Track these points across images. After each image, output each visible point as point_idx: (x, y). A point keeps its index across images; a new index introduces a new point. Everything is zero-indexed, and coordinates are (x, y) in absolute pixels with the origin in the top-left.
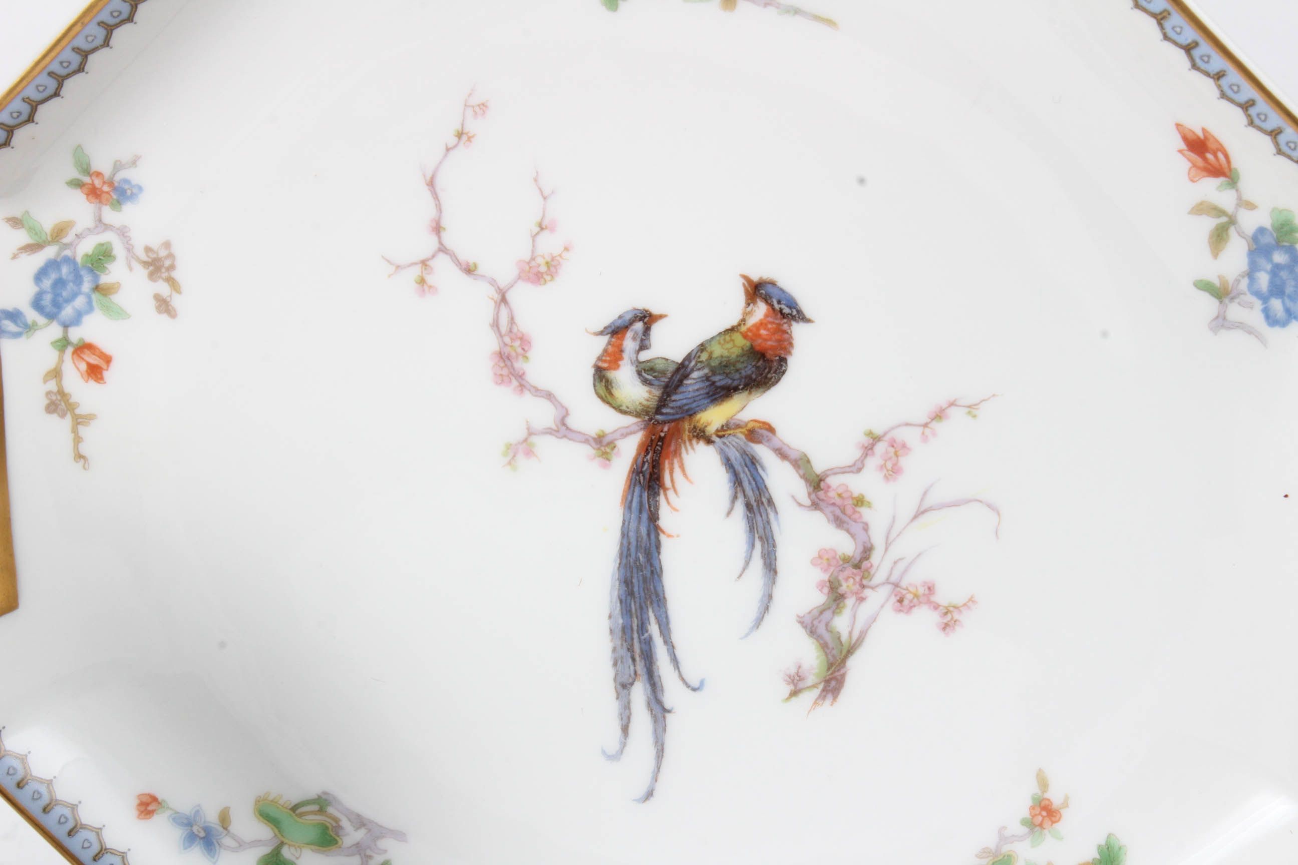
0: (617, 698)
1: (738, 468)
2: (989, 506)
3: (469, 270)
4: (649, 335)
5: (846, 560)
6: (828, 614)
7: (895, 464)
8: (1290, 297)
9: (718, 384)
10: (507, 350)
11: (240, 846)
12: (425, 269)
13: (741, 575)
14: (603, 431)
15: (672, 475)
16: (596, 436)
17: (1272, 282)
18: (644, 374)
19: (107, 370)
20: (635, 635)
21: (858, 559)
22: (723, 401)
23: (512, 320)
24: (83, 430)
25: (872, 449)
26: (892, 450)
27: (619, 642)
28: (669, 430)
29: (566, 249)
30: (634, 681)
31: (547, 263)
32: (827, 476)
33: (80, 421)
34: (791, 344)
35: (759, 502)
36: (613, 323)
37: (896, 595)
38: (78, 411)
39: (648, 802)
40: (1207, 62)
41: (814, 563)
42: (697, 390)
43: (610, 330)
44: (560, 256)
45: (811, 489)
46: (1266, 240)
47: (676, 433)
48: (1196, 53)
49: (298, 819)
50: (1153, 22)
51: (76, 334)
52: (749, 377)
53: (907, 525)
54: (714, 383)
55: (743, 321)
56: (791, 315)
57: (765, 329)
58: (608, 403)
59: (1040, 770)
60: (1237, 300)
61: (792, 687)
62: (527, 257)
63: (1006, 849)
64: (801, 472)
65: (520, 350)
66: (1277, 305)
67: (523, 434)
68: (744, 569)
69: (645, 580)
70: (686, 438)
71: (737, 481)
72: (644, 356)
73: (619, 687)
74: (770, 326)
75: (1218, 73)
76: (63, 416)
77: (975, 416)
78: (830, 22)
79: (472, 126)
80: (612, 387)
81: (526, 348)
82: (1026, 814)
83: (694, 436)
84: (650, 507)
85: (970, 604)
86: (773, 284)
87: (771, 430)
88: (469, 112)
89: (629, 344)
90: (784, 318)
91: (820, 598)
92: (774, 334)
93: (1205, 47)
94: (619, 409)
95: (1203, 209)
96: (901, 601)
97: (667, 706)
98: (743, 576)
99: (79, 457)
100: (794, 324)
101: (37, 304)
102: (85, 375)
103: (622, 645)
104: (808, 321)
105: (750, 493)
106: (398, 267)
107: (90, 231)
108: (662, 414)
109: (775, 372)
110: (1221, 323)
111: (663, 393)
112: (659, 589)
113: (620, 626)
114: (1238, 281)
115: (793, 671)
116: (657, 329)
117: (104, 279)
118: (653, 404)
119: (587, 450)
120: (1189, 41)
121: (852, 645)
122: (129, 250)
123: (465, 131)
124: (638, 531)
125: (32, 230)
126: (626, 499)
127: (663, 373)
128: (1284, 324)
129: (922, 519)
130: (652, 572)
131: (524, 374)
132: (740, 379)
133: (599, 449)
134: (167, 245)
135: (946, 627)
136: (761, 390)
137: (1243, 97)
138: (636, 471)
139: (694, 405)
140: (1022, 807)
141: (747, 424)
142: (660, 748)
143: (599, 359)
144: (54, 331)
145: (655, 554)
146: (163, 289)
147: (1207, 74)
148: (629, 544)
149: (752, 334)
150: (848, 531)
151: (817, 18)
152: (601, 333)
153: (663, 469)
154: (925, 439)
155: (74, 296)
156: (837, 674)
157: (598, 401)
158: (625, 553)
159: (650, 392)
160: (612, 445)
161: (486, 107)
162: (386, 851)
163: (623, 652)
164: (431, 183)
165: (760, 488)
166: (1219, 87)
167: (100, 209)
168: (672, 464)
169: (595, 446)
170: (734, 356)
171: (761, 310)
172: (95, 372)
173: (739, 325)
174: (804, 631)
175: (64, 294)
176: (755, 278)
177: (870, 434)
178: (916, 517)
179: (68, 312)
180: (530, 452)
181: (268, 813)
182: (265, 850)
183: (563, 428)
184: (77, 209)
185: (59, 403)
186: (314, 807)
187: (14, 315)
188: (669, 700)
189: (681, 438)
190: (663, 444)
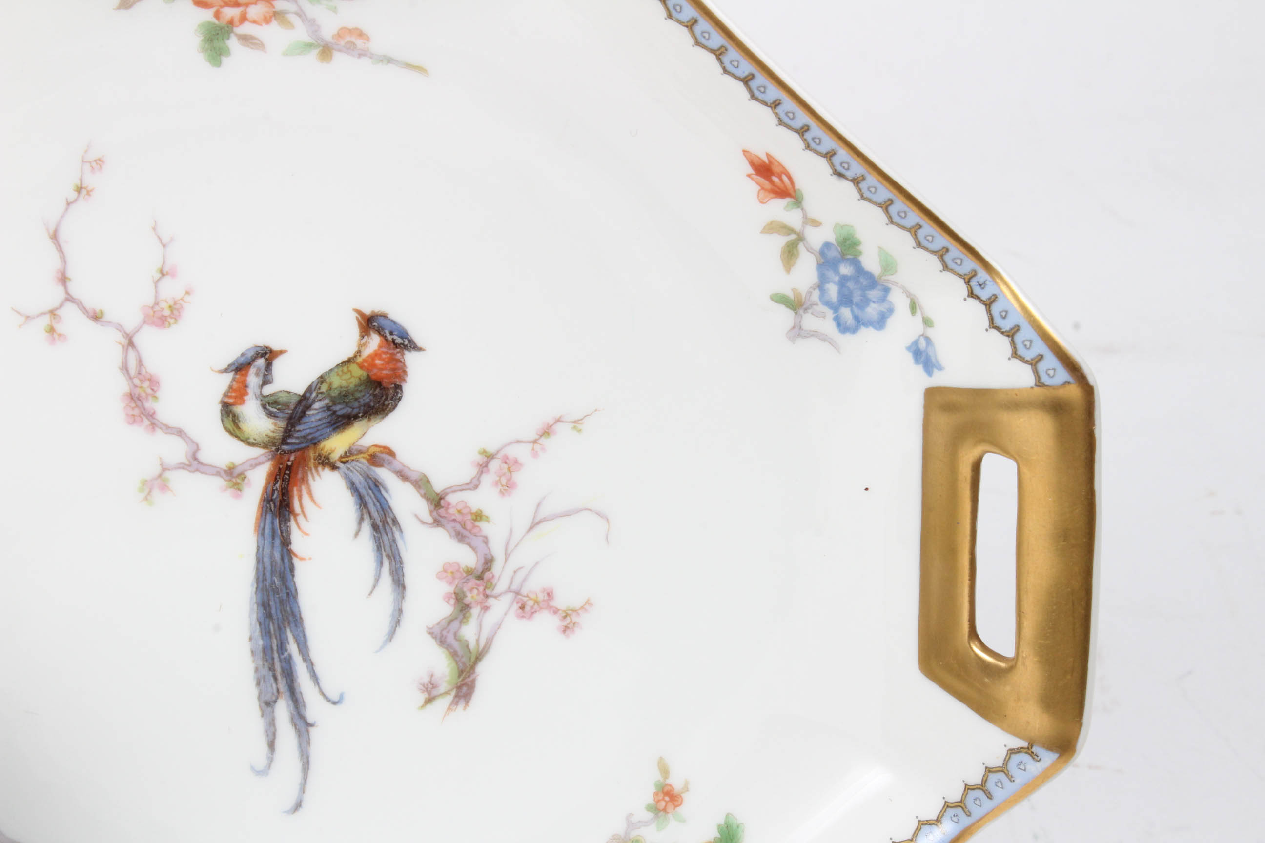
0: (262, 716)
1: (363, 491)
2: (598, 514)
3: (96, 317)
4: (271, 370)
5: (469, 572)
6: (456, 624)
7: (509, 480)
8: (857, 305)
9: (340, 413)
10: (137, 391)
12: (54, 318)
13: (371, 592)
14: (233, 463)
15: (301, 502)
16: (226, 468)
17: (841, 293)
18: (268, 407)
20: (276, 655)
21: (480, 570)
22: (344, 429)
23: (140, 363)
25: (486, 466)
26: (505, 466)
27: (260, 662)
28: (295, 459)
29: (188, 293)
30: (277, 698)
31: (170, 307)
32: (447, 494)
34: (405, 372)
35: (385, 522)
36: (236, 361)
37: (518, 603)
39: (297, 813)
40: (764, 92)
41: (439, 576)
42: (320, 420)
43: (234, 367)
44: (182, 299)
45: (433, 507)
46: (832, 254)
47: (302, 461)
48: (753, 84)
50: (713, 57)
52: (367, 405)
53: (525, 535)
54: (335, 412)
55: (359, 352)
56: (403, 344)
57: (380, 359)
58: (236, 436)
59: (661, 758)
60: (810, 311)
61: (426, 695)
62: (150, 301)
63: (634, 834)
64: (422, 492)
65: (149, 391)
66: (846, 313)
67: (157, 470)
68: (374, 587)
69: (281, 602)
70: (312, 466)
71: (362, 504)
72: (268, 390)
73: (263, 705)
74: (384, 356)
75: (775, 102)
77: (579, 431)
78: (420, 69)
79: (90, 181)
80: (239, 421)
81: (155, 389)
82: (650, 800)
83: (319, 463)
84: (282, 532)
85: (587, 607)
86: (385, 316)
87: (391, 453)
88: (87, 167)
89: (253, 379)
90: (397, 347)
91: (447, 609)
92: (388, 363)
93: (761, 79)
94: (247, 441)
95: (774, 228)
96: (522, 608)
97: (310, 720)
98: (374, 592)
100: (406, 352)
103: (264, 665)
104: (420, 349)
105: (375, 514)
106: (28, 317)
108: (288, 444)
109: (391, 399)
110: (797, 332)
111: (287, 425)
112: (296, 610)
113: (261, 647)
114: (810, 293)
115: (426, 680)
116: (278, 365)
118: (279, 435)
119: (219, 482)
120: (746, 73)
121: (481, 648)
123: (84, 186)
124: (272, 556)
126: (259, 526)
127: (286, 405)
128: (854, 330)
129: (538, 529)
130: (288, 594)
131: (154, 413)
132: (359, 407)
133: (230, 480)
135: (566, 630)
136: (380, 416)
137: (798, 124)
138: (267, 500)
139: (318, 434)
140: (647, 795)
141: (368, 449)
142: (306, 760)
143: (226, 395)
145: (289, 576)
147: (765, 103)
148: (265, 568)
149: (368, 365)
150: (469, 545)
151: (409, 66)
152: (226, 371)
153: (293, 496)
154: (535, 454)
156: (468, 680)
157: (227, 435)
158: (261, 578)
159: (275, 424)
160: (242, 476)
161: (103, 162)
163: (265, 672)
164: (55, 237)
165: (385, 509)
166: (777, 115)
168: (300, 491)
169: (227, 478)
170: (352, 386)
171: (374, 341)
173: (355, 356)
174: (433, 641)
176: (367, 311)
177: (484, 452)
178: (531, 528)
180: (164, 487)
183: (195, 463)
188: (311, 714)
189: (307, 465)
190: (290, 473)
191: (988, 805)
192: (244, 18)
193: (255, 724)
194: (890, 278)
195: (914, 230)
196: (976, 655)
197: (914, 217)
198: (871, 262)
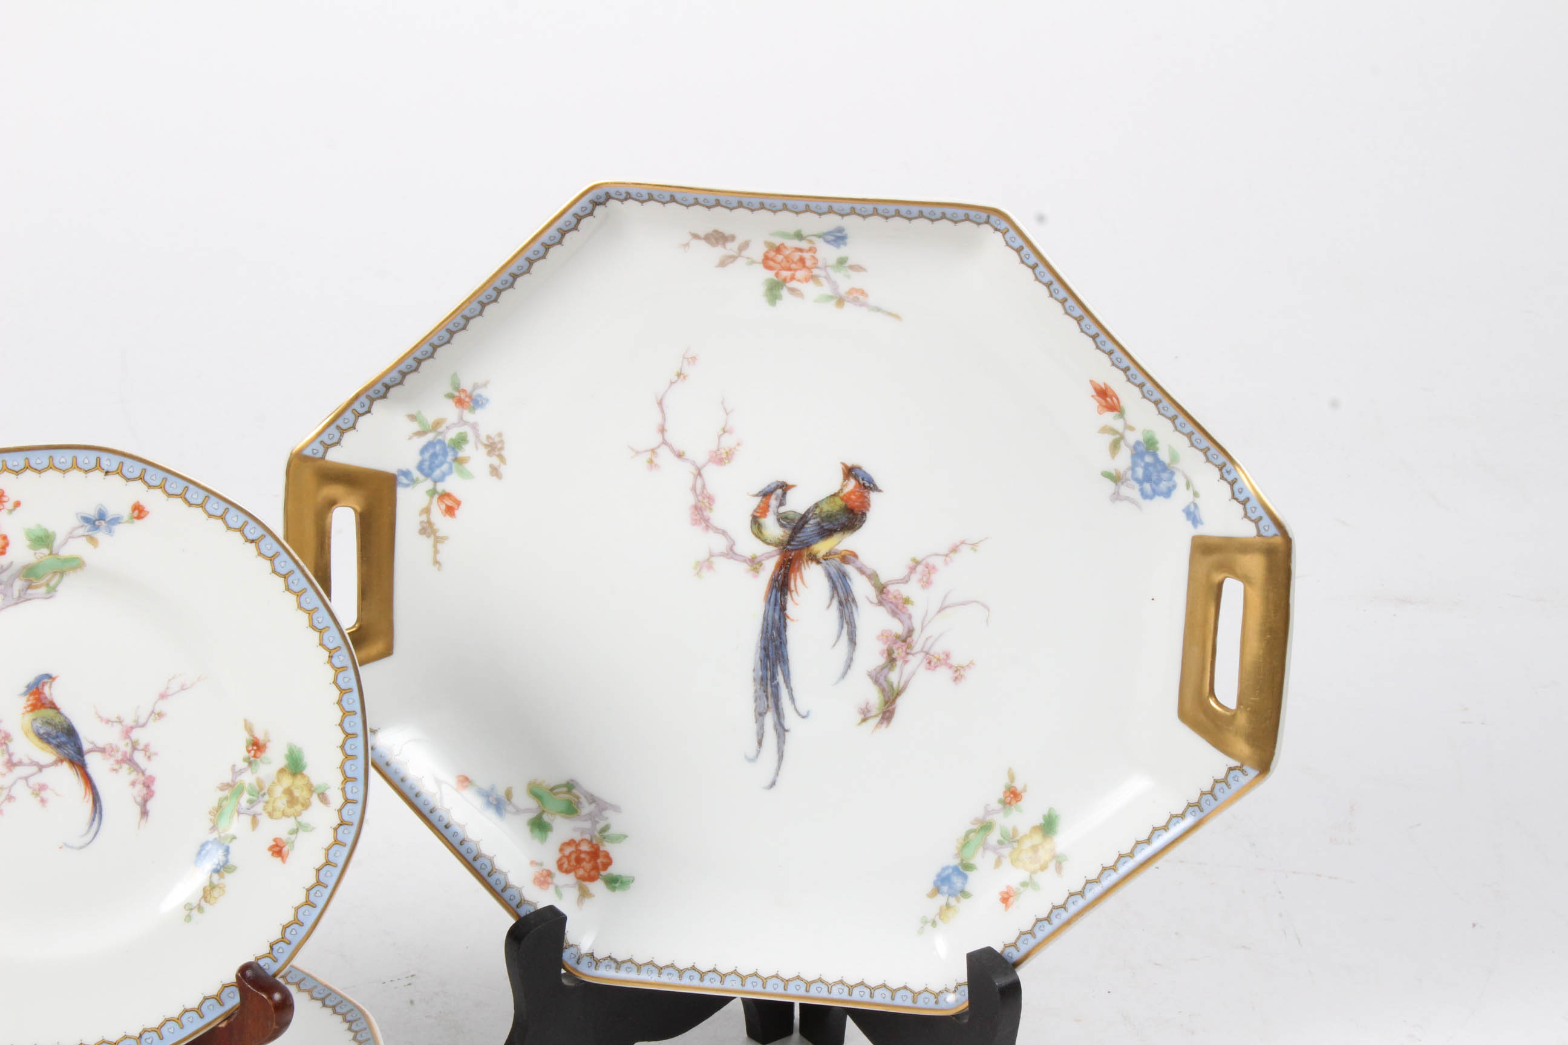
0: (756, 722)
1: (835, 579)
2: (983, 605)
3: (680, 455)
4: (785, 497)
5: (898, 637)
6: (886, 670)
7: (929, 578)
8: (1155, 482)
9: (826, 528)
10: (700, 504)
11: (517, 810)
12: (654, 454)
13: (834, 645)
14: (755, 555)
15: (796, 583)
16: (750, 558)
17: (1144, 473)
18: (781, 520)
19: (457, 509)
20: (769, 683)
21: (905, 635)
22: (828, 538)
23: (704, 486)
24: (440, 546)
25: (915, 569)
26: (927, 570)
27: (759, 687)
28: (795, 555)
29: (738, 444)
30: (767, 711)
31: (727, 452)
32: (888, 585)
33: (438, 540)
34: (869, 505)
35: (847, 600)
36: (764, 489)
37: (927, 659)
38: (438, 534)
39: (772, 790)
40: (1104, 345)
41: (878, 638)
42: (813, 531)
43: (762, 494)
44: (735, 448)
45: (878, 593)
46: (1141, 448)
47: (799, 557)
48: (1098, 340)
49: (553, 796)
50: (1075, 322)
51: (441, 487)
52: (844, 524)
53: (935, 616)
54: (822, 527)
55: (841, 490)
56: (869, 487)
57: (854, 495)
58: (759, 538)
59: (1010, 769)
60: (1125, 484)
61: (862, 717)
62: (714, 447)
63: (988, 819)
64: (873, 582)
65: (707, 504)
66: (1147, 487)
67: (707, 556)
68: (836, 642)
69: (776, 647)
70: (805, 560)
71: (834, 587)
72: (782, 510)
73: (757, 715)
74: (857, 493)
75: (1110, 352)
76: (428, 537)
77: (975, 550)
78: (897, 317)
79: (686, 370)
80: (762, 528)
81: (711, 503)
82: (1001, 796)
83: (809, 559)
84: (781, 602)
85: (971, 665)
86: (860, 468)
87: (855, 556)
88: (686, 362)
89: (773, 502)
90: (866, 489)
91: (881, 660)
92: (859, 498)
93: (1103, 337)
94: (765, 541)
95: (1106, 430)
96: (930, 663)
98: (836, 646)
99: (436, 562)
100: (871, 492)
101: (420, 468)
102: (444, 512)
103: (760, 688)
104: (880, 491)
105: (841, 595)
106: (637, 453)
107: (454, 425)
108: (790, 545)
109: (859, 521)
110: (1116, 497)
111: (792, 533)
112: (785, 654)
113: (760, 677)
114: (1126, 472)
115: (863, 706)
116: (790, 494)
117: (461, 454)
118: (786, 539)
119: (745, 566)
120: (1094, 333)
121: (900, 689)
122: (476, 436)
123: (683, 372)
124: (773, 617)
125: (422, 423)
126: (767, 596)
127: (792, 520)
128: (1151, 498)
129: (943, 613)
130: (781, 643)
131: (708, 519)
132: (838, 524)
133: (752, 566)
134: (500, 435)
135: (956, 679)
136: (851, 531)
137: (1123, 365)
138: (774, 580)
139: (810, 540)
140: (998, 792)
141: (841, 552)
142: (781, 754)
143: (755, 511)
144: (428, 484)
145: (783, 632)
146: (495, 461)
147: (1104, 351)
148: (768, 624)
149: (846, 498)
150: (899, 619)
151: (890, 314)
152: (757, 495)
153: (790, 579)
154: (946, 563)
155: (442, 464)
156: (890, 708)
157: (753, 536)
158: (765, 631)
159: (784, 532)
160: (760, 564)
161: (696, 359)
162: (607, 818)
163: (761, 693)
164: (660, 403)
165: (848, 592)
166: (1111, 359)
167: (462, 412)
168: (796, 576)
169: (750, 564)
170: (835, 511)
171: (852, 484)
172: (450, 511)
173: (839, 492)
174: (870, 681)
175: (437, 462)
176: (849, 464)
177: (914, 560)
178: (939, 611)
179: (437, 473)
180: (710, 567)
181: (535, 792)
182: (533, 815)
183: (731, 553)
184: (449, 412)
185: (427, 529)
186: (565, 789)
187: (406, 474)
188: (787, 724)
189: (802, 560)
190: (791, 563)
191: (1214, 804)
192: (793, 278)
194: (1175, 466)
195: (1189, 435)
196: (1212, 706)
197: (1190, 427)
198: (1164, 455)
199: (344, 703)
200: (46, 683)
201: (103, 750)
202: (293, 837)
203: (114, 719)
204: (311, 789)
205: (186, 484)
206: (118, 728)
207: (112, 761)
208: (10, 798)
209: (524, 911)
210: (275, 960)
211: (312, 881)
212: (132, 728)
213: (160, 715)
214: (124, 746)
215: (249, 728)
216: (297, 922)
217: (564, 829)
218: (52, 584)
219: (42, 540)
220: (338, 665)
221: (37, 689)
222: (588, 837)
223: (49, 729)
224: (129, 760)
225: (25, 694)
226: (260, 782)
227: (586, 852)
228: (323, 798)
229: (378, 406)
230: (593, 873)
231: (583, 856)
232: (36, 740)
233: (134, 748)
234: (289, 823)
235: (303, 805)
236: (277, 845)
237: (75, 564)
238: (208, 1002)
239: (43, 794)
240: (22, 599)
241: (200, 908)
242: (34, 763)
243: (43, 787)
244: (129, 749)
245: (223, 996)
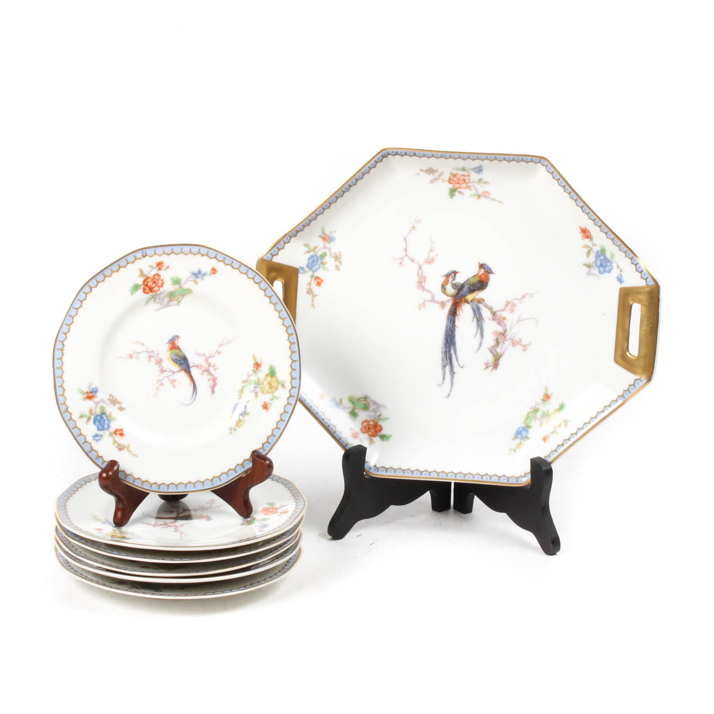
0: (442, 370)
1: (476, 310)
2: (535, 319)
4: (455, 277)
5: (500, 333)
6: (495, 347)
7: (513, 309)
8: (604, 267)
9: (472, 289)
10: (420, 280)
11: (344, 407)
12: (402, 260)
13: (474, 337)
14: (443, 301)
15: (459, 312)
16: (441, 302)
17: (600, 263)
18: (453, 286)
19: (322, 283)
20: (448, 353)
21: (503, 333)
22: (472, 293)
23: (422, 273)
24: (314, 299)
25: (507, 305)
26: (512, 305)
27: (443, 355)
28: (459, 300)
29: (437, 255)
30: (447, 365)
31: (432, 259)
32: (497, 312)
33: (314, 296)
34: (489, 279)
35: (480, 319)
37: (512, 342)
38: (314, 294)
40: (586, 210)
41: (493, 334)
42: (466, 290)
43: (446, 275)
44: (435, 257)
45: (493, 315)
46: (599, 253)
47: (461, 301)
48: (583, 209)
49: (359, 402)
50: (574, 202)
51: (316, 274)
52: (479, 287)
53: (515, 324)
54: (470, 289)
55: (478, 273)
56: (490, 272)
57: (483, 275)
58: (445, 294)
59: (546, 386)
60: (592, 268)
61: (486, 366)
62: (427, 257)
63: (537, 407)
64: (490, 311)
65: (423, 280)
66: (601, 269)
67: (423, 301)
69: (451, 339)
70: (463, 302)
71: (475, 313)
72: (454, 282)
73: (443, 367)
74: (485, 274)
75: (588, 213)
76: (310, 295)
77: (532, 297)
78: (502, 202)
79: (416, 226)
80: (446, 290)
81: (425, 280)
82: (542, 398)
83: (465, 302)
84: (453, 320)
85: (530, 344)
86: (485, 264)
87: (483, 300)
88: (416, 222)
89: (450, 279)
90: (488, 273)
91: (493, 343)
92: (485, 276)
93: (585, 207)
94: (447, 295)
95: (585, 246)
96: (513, 344)
99: (313, 305)
100: (490, 274)
101: (308, 266)
102: (317, 284)
104: (493, 273)
105: (478, 316)
106: (396, 259)
107: (322, 248)
108: (457, 296)
109: (485, 286)
110: (589, 274)
111: (458, 291)
112: (454, 341)
113: (444, 351)
114: (593, 263)
115: (486, 362)
116: (457, 275)
117: (324, 261)
118: (455, 294)
119: (439, 306)
120: (582, 205)
121: (501, 354)
122: (331, 254)
124: (450, 326)
125: (309, 248)
126: (448, 318)
127: (458, 286)
128: (603, 273)
129: (519, 323)
130: (453, 337)
131: (424, 286)
132: (477, 287)
133: (441, 305)
134: (340, 253)
135: (524, 350)
136: (482, 290)
137: (593, 218)
138: (450, 311)
139: (465, 294)
140: (541, 396)
141: (478, 299)
142: (452, 383)
143: (443, 283)
144: (310, 273)
145: (454, 332)
146: (337, 263)
147: (586, 213)
148: (448, 329)
149: (480, 277)
150: (501, 326)
151: (499, 201)
152: (444, 276)
153: (457, 310)
154: (520, 302)
155: (316, 264)
156: (497, 363)
158: (446, 332)
159: (455, 291)
160: (445, 304)
161: (420, 221)
162: (381, 411)
163: (444, 358)
164: (405, 239)
165: (480, 314)
166: (588, 216)
167: (325, 243)
168: (459, 309)
170: (475, 282)
171: (483, 271)
172: (319, 284)
174: (489, 351)
175: (314, 264)
176: (481, 263)
177: (507, 301)
178: (517, 322)
179: (314, 268)
180: (424, 306)
181: (351, 400)
182: (351, 410)
183: (433, 300)
184: (320, 243)
185: (310, 292)
186: (364, 399)
187: (302, 268)
188: (455, 370)
190: (457, 303)
191: (629, 394)
192: (460, 187)
193: (440, 372)
194: (613, 260)
195: (619, 246)
196: (628, 356)
197: (619, 243)
198: (608, 256)
199: (292, 348)
200: (176, 339)
201: (197, 366)
202: (271, 401)
203: (202, 354)
204: (278, 382)
205: (233, 260)
206: (203, 358)
207: (201, 370)
208: (162, 384)
209: (348, 448)
210: (264, 450)
211: (279, 419)
212: (209, 358)
213: (219, 353)
214: (205, 365)
215: (254, 358)
216: (273, 435)
217: (363, 416)
218: (179, 300)
219: (177, 282)
220: (290, 333)
221: (173, 341)
222: (373, 419)
223: (177, 357)
224: (207, 371)
225: (168, 343)
226: (258, 380)
227: (372, 425)
228: (283, 386)
229: (293, 240)
230: (375, 434)
231: (371, 426)
232: (172, 362)
233: (209, 366)
234: (270, 396)
235: (275, 389)
236: (265, 405)
237: (189, 291)
238: (238, 466)
239: (175, 383)
240: (168, 305)
241: (235, 429)
242: (171, 371)
243: (174, 380)
244: (207, 366)
245: (244, 464)
